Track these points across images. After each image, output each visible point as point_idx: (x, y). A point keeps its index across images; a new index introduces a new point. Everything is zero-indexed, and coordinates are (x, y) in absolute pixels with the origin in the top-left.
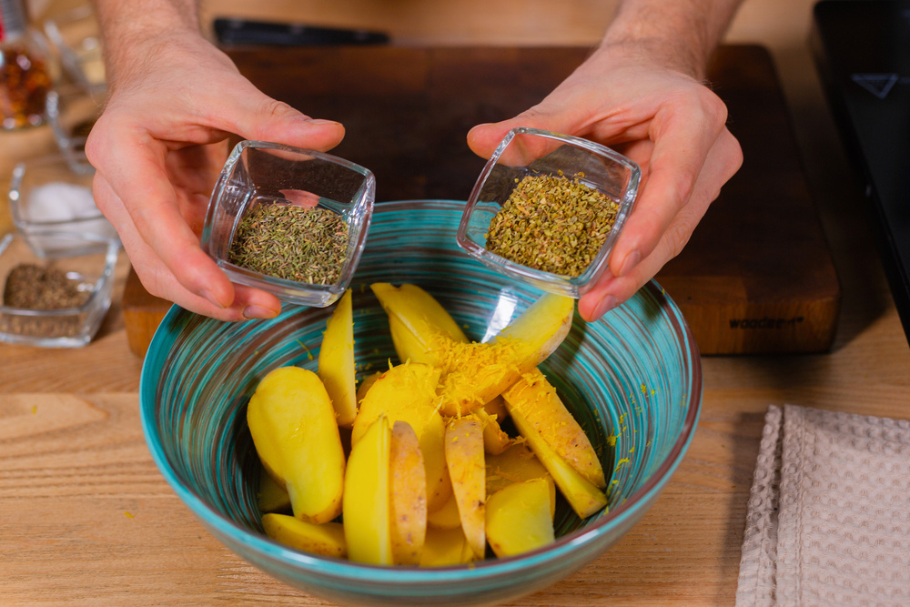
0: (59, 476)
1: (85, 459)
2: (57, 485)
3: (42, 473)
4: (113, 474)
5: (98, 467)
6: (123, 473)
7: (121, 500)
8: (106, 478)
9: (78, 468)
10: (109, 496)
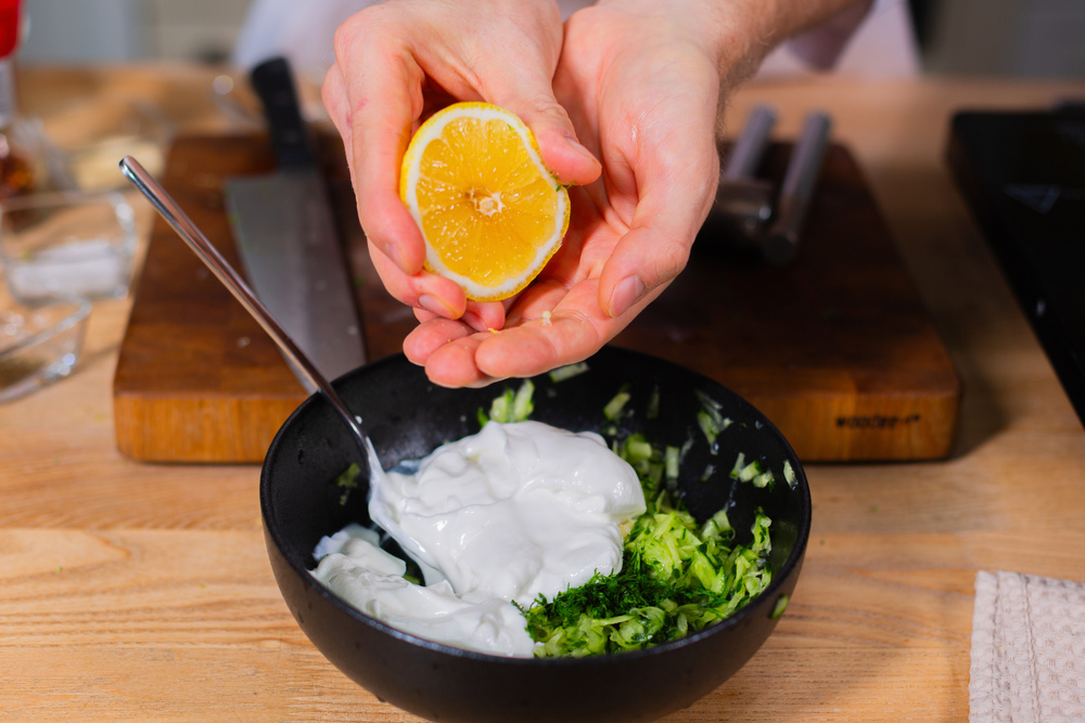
0: (70, 622)
1: (101, 603)
2: (69, 632)
3: (48, 619)
4: (140, 621)
5: (120, 612)
6: (152, 620)
7: (152, 650)
8: (131, 625)
9: (94, 614)
10: (136, 646)
